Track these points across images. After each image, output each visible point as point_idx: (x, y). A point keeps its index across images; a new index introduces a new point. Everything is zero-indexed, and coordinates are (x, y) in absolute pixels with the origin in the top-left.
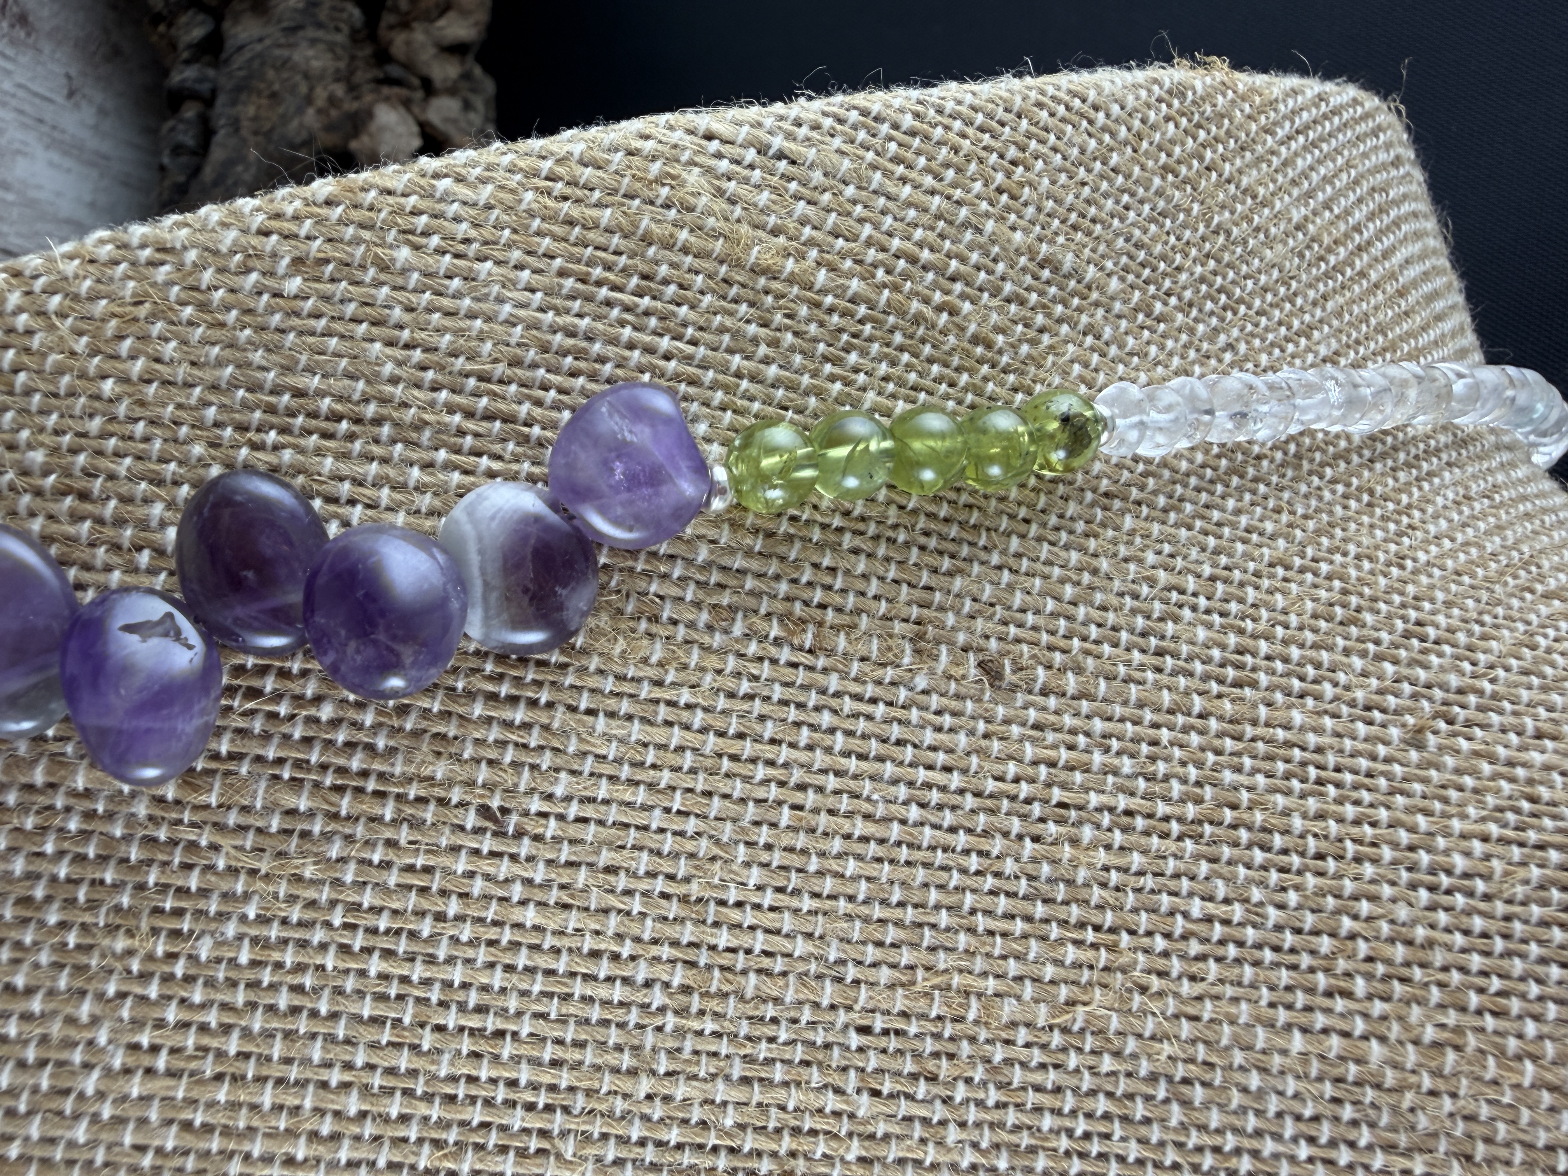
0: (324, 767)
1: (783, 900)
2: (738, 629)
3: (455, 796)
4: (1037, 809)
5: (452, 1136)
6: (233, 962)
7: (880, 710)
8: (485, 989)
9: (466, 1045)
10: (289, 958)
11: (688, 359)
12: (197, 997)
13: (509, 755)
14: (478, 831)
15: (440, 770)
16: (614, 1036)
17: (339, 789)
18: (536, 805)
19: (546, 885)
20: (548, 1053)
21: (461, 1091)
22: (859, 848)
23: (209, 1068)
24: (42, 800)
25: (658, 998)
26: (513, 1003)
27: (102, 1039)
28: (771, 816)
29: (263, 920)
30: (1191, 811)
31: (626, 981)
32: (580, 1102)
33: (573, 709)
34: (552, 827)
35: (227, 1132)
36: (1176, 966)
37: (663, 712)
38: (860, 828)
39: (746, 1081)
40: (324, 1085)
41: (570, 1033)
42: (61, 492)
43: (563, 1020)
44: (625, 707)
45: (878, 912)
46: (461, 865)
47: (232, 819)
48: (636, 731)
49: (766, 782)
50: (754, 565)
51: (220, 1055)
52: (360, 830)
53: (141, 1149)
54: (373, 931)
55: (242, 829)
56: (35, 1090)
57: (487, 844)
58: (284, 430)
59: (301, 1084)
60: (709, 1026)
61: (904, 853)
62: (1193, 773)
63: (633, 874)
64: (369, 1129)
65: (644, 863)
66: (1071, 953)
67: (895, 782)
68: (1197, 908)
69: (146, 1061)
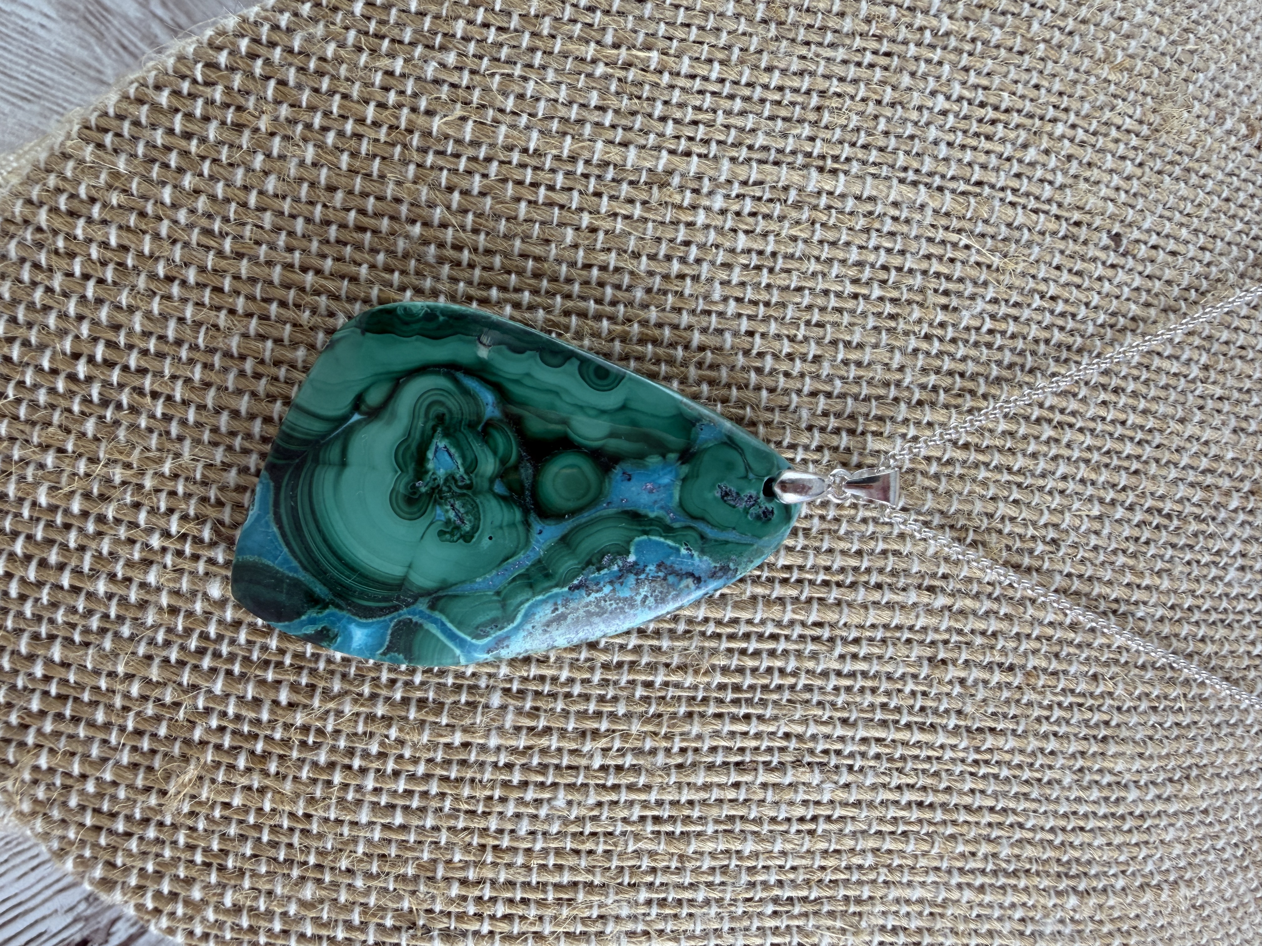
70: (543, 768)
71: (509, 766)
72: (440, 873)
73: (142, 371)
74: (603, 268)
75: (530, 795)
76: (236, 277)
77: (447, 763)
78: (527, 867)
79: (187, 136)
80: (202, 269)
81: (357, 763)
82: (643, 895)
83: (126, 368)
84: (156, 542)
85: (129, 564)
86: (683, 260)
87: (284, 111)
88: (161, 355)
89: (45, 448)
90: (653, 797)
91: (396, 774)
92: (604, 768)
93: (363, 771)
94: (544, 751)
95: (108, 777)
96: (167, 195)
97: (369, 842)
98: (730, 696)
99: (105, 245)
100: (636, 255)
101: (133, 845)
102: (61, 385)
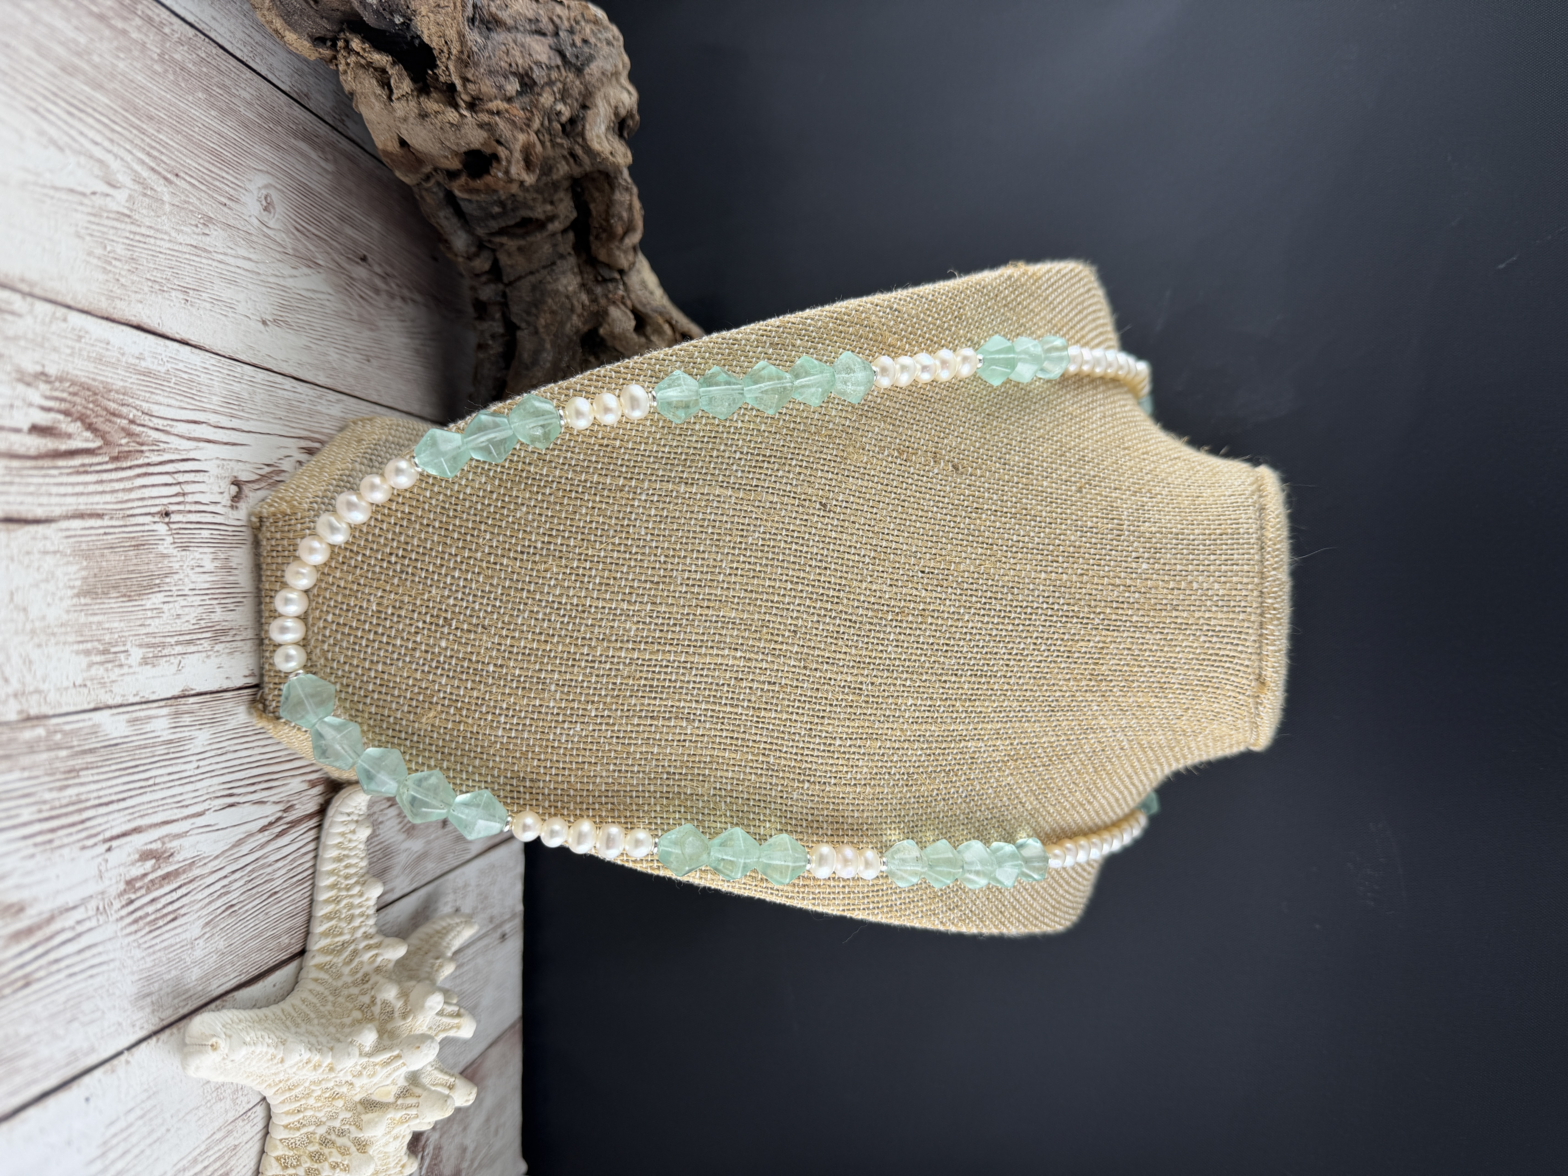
0: (780, 489)
1: (900, 533)
2: (886, 453)
3: (814, 499)
4: (969, 509)
5: (814, 596)
6: (757, 545)
7: (925, 479)
8: (822, 555)
9: (818, 571)
10: (771, 544)
12: (748, 554)
13: (827, 488)
14: (820, 509)
15: (810, 491)
16: (856, 571)
17: (784, 496)
18: (834, 502)
19: (837, 526)
20: (839, 574)
21: (816, 584)
22: (920, 519)
23: (751, 574)
25: (867, 560)
26: (829, 559)
27: (724, 565)
28: (896, 509)
29: (764, 533)
30: (1013, 510)
31: (858, 555)
32: (847, 589)
33: (843, 475)
34: (838, 510)
35: (757, 592)
36: (1009, 554)
37: (867, 477)
38: (920, 513)
39: (890, 585)
40: (781, 580)
41: (844, 569)
43: (842, 565)
44: (857, 475)
45: (925, 538)
47: (757, 503)
48: (859, 482)
49: (894, 499)
50: (890, 433)
51: (754, 570)
52: (789, 508)
53: (734, 597)
54: (793, 537)
55: (758, 507)
56: (706, 580)
57: (822, 513)
59: (775, 580)
60: (881, 569)
61: (932, 521)
62: (1014, 499)
63: (860, 524)
64: (793, 594)
65: (863, 521)
66: (980, 551)
67: (929, 500)
68: (1015, 538)
69: (735, 572)
70: (571, 715)
71: (558, 714)
72: (530, 755)
73: (417, 560)
74: (598, 522)
75: (566, 725)
76: (454, 525)
77: (533, 712)
78: (565, 755)
80: (441, 522)
81: (497, 712)
82: (612, 767)
83: (410, 559)
84: (420, 625)
85: (410, 633)
86: (629, 519)
88: (424, 554)
90: (616, 728)
91: (513, 716)
92: (596, 716)
93: (500, 715)
94: (572, 709)
95: (399, 716)
97: (502, 743)
98: (648, 689)
100: (611, 517)
102: (385, 565)
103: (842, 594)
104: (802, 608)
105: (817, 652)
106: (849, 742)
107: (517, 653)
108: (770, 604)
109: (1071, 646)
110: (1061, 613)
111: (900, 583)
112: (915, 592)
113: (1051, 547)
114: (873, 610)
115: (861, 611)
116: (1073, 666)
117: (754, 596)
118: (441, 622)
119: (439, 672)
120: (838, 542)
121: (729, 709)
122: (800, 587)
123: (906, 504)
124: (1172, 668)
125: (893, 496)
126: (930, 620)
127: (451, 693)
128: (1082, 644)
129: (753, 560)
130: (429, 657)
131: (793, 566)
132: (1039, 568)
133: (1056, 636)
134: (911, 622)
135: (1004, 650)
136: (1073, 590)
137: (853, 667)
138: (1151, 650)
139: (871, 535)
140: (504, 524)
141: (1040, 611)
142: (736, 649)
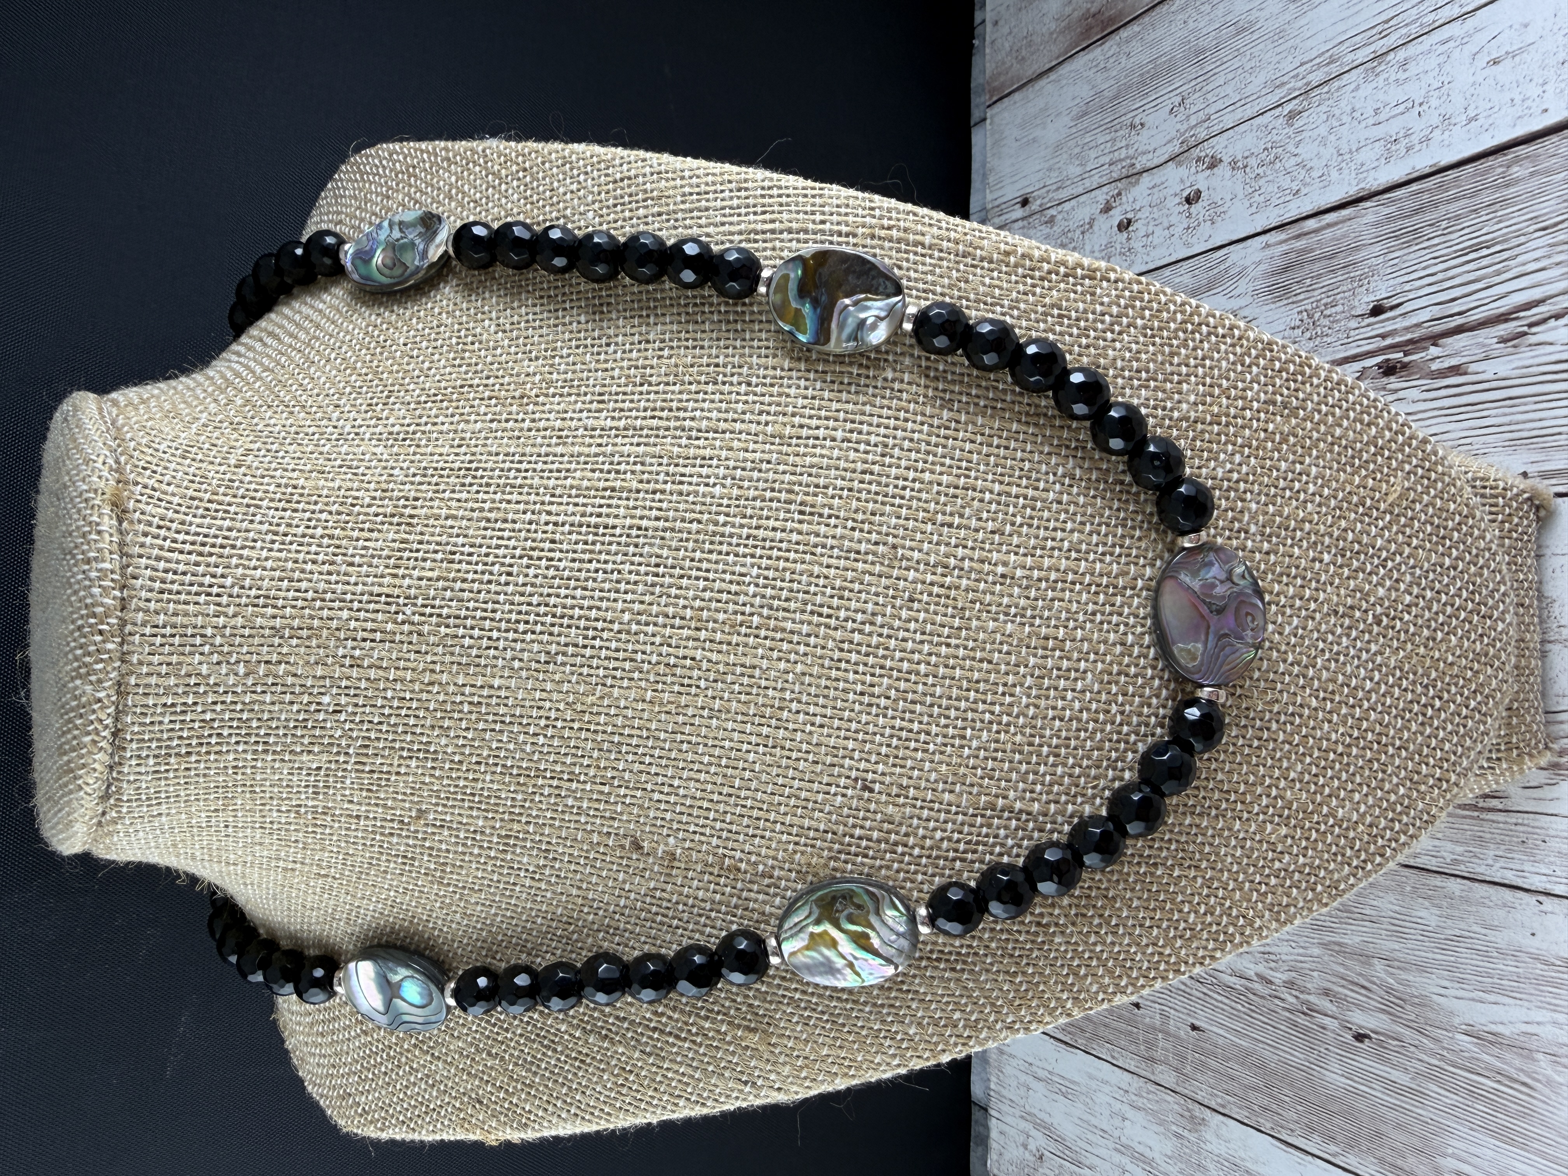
0: (939, 811)
1: (737, 746)
2: (760, 867)
3: (883, 798)
4: (616, 782)
5: (881, 652)
6: (973, 729)
7: (692, 828)
8: (869, 714)
9: (876, 690)
10: (951, 731)
11: (786, 989)
12: (987, 715)
13: (861, 814)
14: (874, 782)
15: (890, 809)
16: (813, 690)
17: (932, 801)
18: (850, 792)
19: (844, 757)
20: (841, 685)
21: (878, 671)
22: (702, 767)
23: (982, 686)
24: (1051, 797)
25: (794, 706)
26: (857, 707)
27: (1024, 699)
28: (744, 784)
29: (962, 747)
30: (539, 782)
31: (807, 714)
32: (826, 663)
33: (834, 833)
34: (842, 782)
35: (974, 659)
36: (552, 714)
37: (794, 831)
38: (701, 776)
39: (754, 667)
40: (935, 676)
41: (832, 693)
42: (1048, 925)
43: (835, 699)
44: (812, 834)
45: (694, 739)
46: (881, 768)
47: (975, 790)
48: (806, 823)
49: (746, 798)
50: (753, 895)
51: (977, 691)
52: (923, 784)
53: (1008, 653)
54: (917, 741)
55: (972, 785)
56: (1050, 678)
57: (870, 776)
58: (959, 954)
59: (944, 678)
60: (770, 692)
61: (681, 764)
62: (537, 798)
63: (806, 760)
64: (916, 656)
65: (801, 765)
66: (601, 719)
67: (685, 796)
68: (540, 740)
69: (1006, 689)
70: (1229, 489)
71: (1245, 492)
72: (1278, 437)
73: (1411, 702)
75: (1235, 476)
76: (1371, 749)
77: (1275, 496)
78: (1235, 436)
79: (1392, 820)
80: (1386, 753)
81: (1317, 498)
83: (1419, 703)
84: (1407, 617)
85: (1417, 605)
87: (1352, 834)
88: (1403, 710)
89: (1452, 664)
91: (1298, 492)
93: (1313, 494)
95: (1425, 497)
96: (1402, 791)
97: (1311, 456)
99: (1427, 764)
101: (1414, 462)
103: (837, 655)
104: (901, 634)
105: (878, 568)
106: (821, 433)
107: (1295, 577)
108: (953, 641)
109: (449, 571)
110: (469, 622)
111: (738, 670)
112: (714, 657)
113: (481, 725)
114: (783, 630)
115: (805, 629)
116: (444, 538)
117: (978, 655)
118: (1385, 619)
119: (1384, 554)
120: (843, 733)
121: (1014, 490)
122: (905, 665)
123: (726, 790)
124: (276, 533)
125: (749, 803)
126: (689, 613)
127: (1369, 524)
128: (430, 574)
129: (981, 707)
130: (1395, 575)
131: (917, 697)
132: (503, 693)
133: (476, 586)
134: (717, 611)
135: (562, 565)
136: (448, 659)
137: (816, 546)
138: (314, 562)
139: (788, 744)
140: (1316, 754)
141: (503, 625)
142: (1003, 576)
